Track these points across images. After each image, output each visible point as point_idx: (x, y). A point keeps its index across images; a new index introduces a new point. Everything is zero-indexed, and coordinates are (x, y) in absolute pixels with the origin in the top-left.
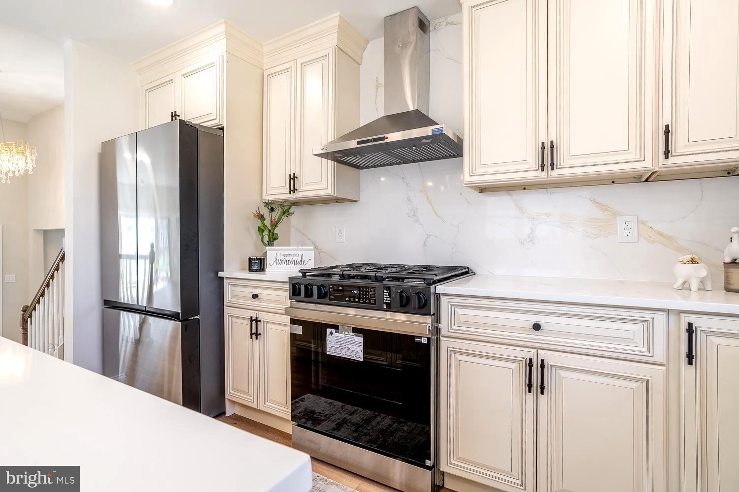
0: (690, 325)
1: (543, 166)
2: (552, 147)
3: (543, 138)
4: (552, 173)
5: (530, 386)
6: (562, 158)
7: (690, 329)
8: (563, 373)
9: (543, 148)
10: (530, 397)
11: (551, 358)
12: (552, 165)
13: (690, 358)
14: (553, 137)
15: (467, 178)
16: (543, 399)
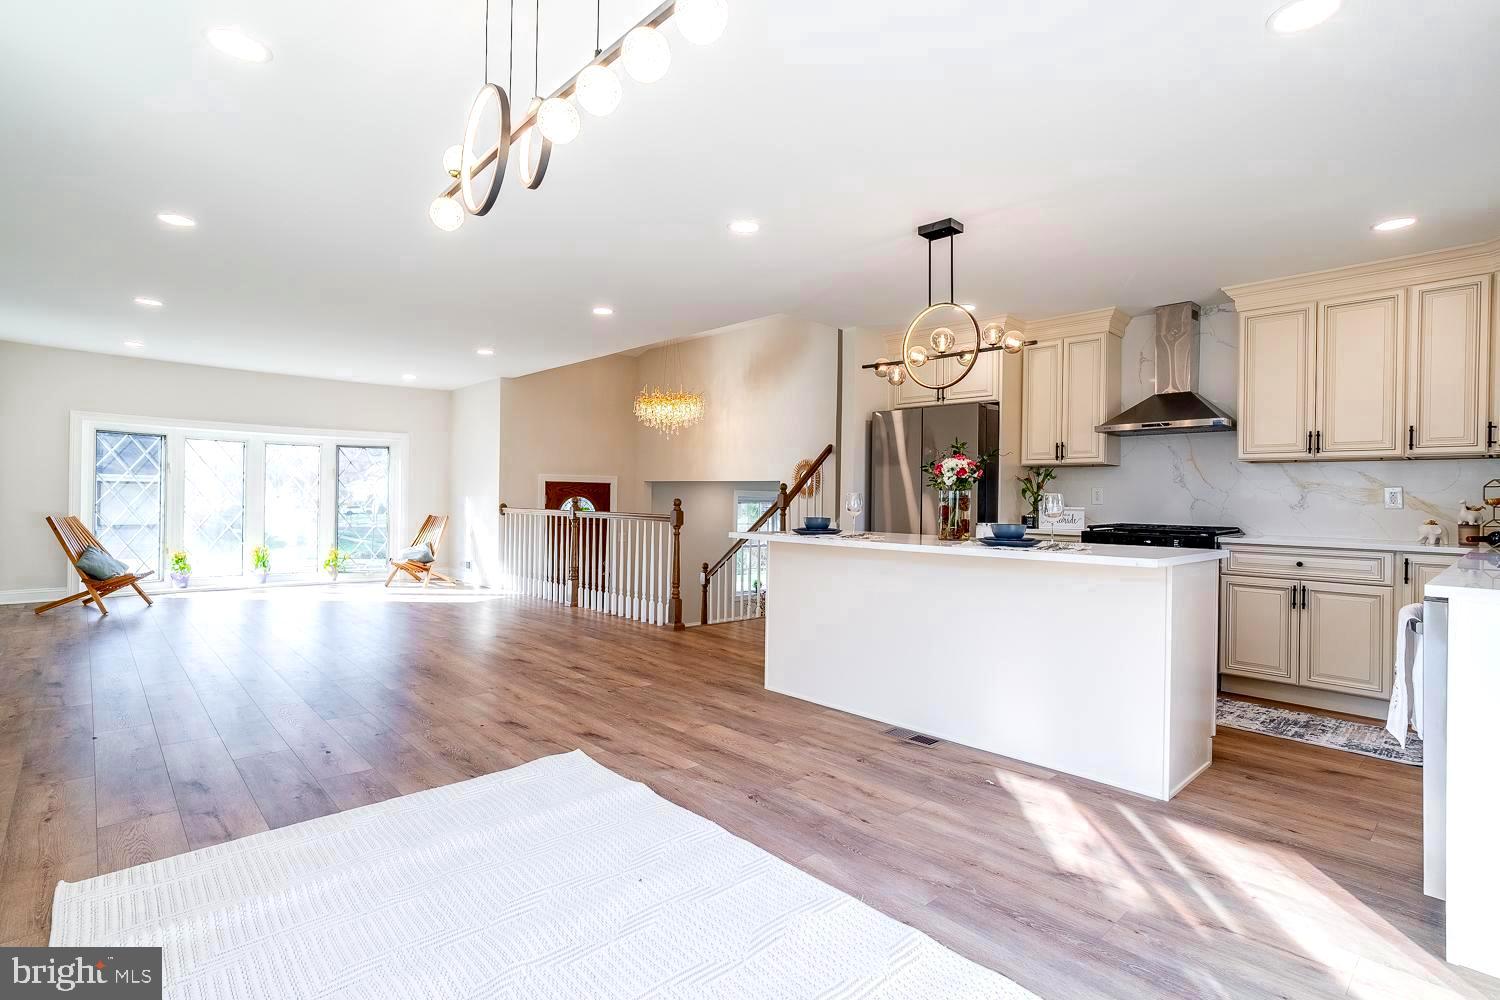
0: (1407, 560)
1: (1310, 449)
2: (1318, 435)
3: (1311, 428)
4: (1318, 455)
5: (1294, 604)
6: (1327, 442)
7: (1407, 563)
8: (1320, 596)
9: (1310, 436)
10: (1295, 612)
11: (1309, 585)
12: (1318, 449)
13: (1406, 580)
14: (1320, 429)
15: (1241, 455)
16: (1304, 613)
